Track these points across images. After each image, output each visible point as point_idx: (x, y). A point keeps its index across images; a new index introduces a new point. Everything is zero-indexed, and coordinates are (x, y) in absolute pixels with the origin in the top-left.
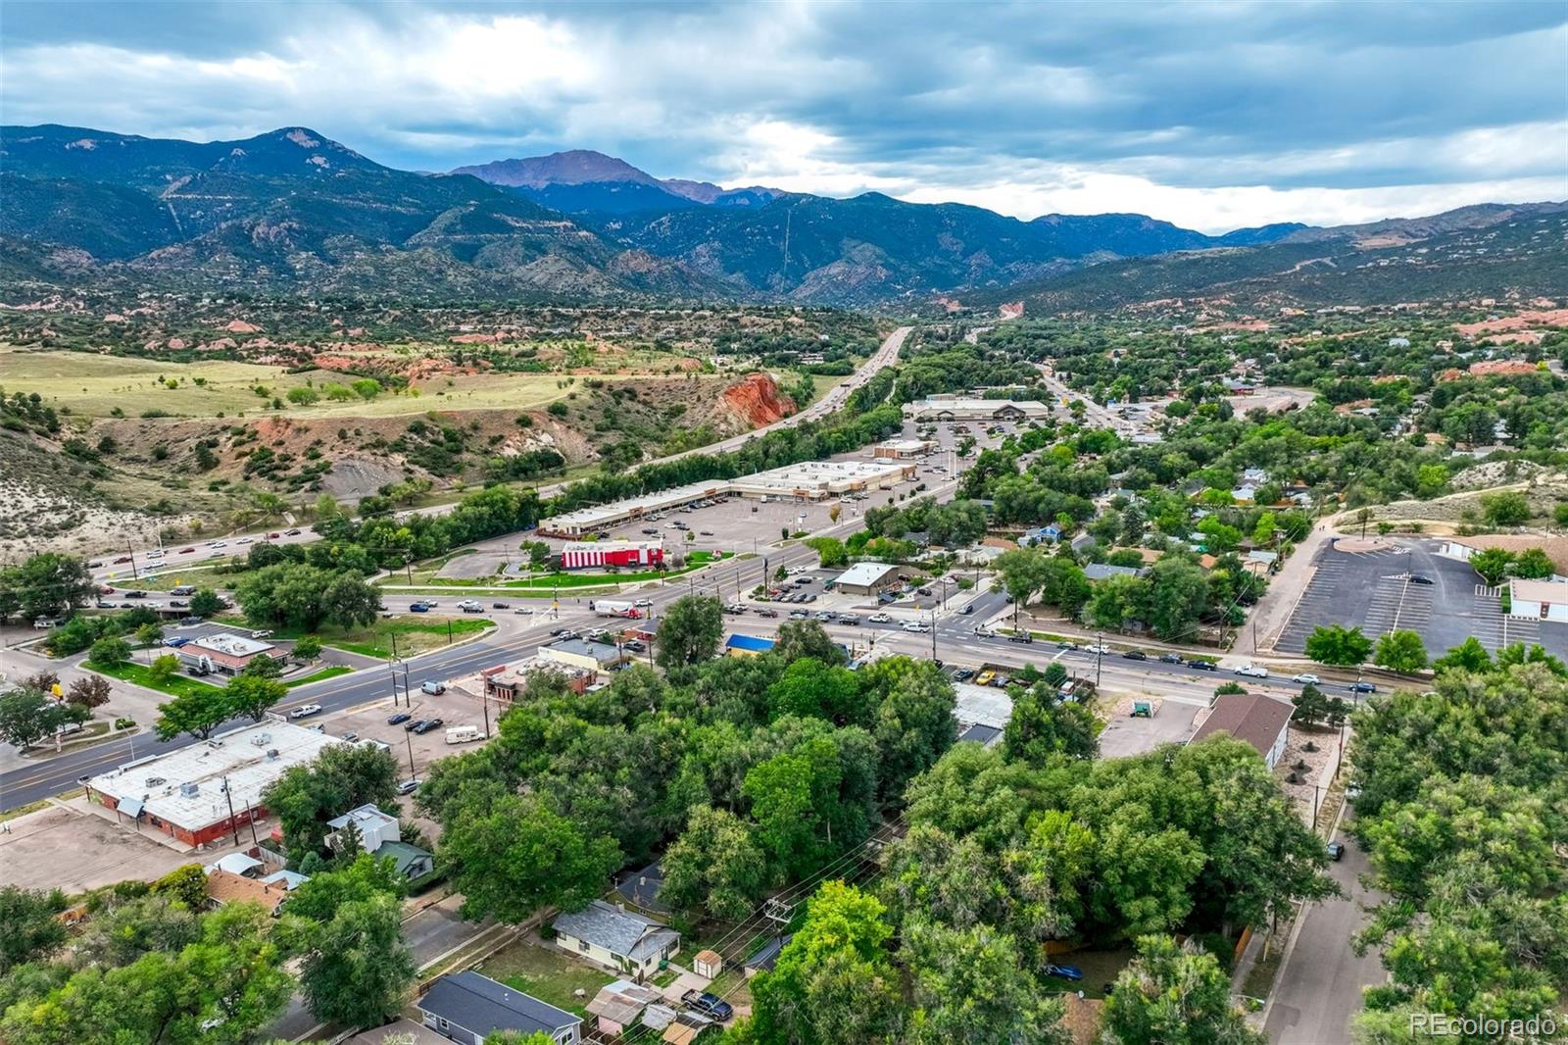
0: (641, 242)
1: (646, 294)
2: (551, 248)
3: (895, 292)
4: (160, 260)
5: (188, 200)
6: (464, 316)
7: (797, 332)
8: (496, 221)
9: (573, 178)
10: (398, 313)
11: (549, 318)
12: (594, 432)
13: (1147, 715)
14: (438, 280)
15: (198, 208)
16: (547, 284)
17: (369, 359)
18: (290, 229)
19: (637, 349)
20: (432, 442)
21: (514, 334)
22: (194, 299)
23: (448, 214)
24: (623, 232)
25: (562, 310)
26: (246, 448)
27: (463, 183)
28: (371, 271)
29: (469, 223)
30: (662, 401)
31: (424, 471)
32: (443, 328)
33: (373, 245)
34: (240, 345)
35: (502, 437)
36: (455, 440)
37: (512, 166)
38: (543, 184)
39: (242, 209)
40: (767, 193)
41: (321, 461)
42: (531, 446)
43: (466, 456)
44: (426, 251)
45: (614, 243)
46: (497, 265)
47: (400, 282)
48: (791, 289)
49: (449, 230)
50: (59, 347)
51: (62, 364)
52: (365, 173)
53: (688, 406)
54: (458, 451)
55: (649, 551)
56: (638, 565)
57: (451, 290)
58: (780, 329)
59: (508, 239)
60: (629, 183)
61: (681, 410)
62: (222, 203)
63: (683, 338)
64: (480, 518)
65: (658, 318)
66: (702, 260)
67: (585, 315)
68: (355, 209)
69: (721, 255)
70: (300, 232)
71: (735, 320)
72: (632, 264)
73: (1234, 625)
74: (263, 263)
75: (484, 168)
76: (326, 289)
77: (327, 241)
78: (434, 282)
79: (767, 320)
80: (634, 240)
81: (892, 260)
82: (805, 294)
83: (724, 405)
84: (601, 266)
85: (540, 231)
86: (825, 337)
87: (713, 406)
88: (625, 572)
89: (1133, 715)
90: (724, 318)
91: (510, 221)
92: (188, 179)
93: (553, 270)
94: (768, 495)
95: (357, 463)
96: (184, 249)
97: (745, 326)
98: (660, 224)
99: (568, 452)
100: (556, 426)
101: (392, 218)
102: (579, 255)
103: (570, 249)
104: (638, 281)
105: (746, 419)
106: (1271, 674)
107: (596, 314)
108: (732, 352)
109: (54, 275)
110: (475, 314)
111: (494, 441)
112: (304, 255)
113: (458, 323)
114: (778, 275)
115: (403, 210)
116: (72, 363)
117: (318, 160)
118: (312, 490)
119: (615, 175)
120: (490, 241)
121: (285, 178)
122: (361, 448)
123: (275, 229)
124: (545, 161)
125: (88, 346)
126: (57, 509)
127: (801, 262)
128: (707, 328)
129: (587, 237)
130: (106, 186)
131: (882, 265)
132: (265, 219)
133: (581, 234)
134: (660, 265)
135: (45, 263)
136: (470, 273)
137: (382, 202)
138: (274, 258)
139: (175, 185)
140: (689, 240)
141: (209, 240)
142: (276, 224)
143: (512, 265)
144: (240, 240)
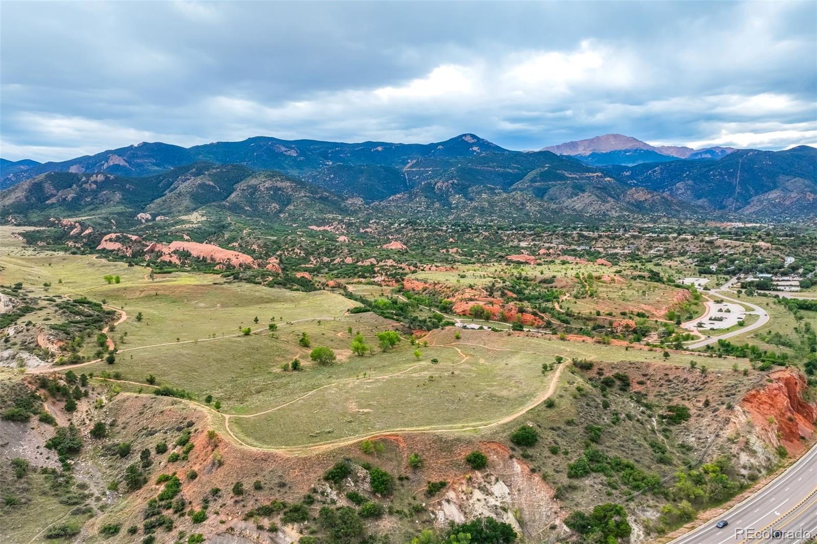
0: (642, 182)
1: (643, 215)
2: (588, 188)
4: (393, 200)
5: (413, 171)
6: (524, 236)
8: (558, 174)
9: (605, 149)
10: (487, 234)
11: (576, 239)
14: (521, 209)
15: (417, 174)
16: (583, 209)
17: (435, 284)
18: (453, 183)
19: (634, 278)
20: (350, 497)
21: (551, 251)
23: (534, 172)
24: (631, 177)
25: (585, 233)
27: (546, 155)
28: (486, 205)
29: (544, 176)
30: (660, 395)
32: (511, 244)
33: (492, 191)
34: (378, 263)
35: (443, 484)
37: (573, 145)
38: (588, 153)
39: (436, 174)
42: (479, 506)
44: (517, 193)
45: (626, 184)
46: (556, 199)
47: (500, 211)
48: (740, 208)
49: (533, 180)
52: (495, 154)
53: (693, 411)
58: (750, 251)
59: (564, 184)
60: (637, 150)
61: (683, 415)
62: (427, 172)
63: (670, 257)
65: (652, 240)
66: (680, 192)
67: (600, 236)
68: (488, 172)
69: (693, 188)
70: (458, 185)
71: (711, 242)
72: (635, 196)
74: (437, 201)
75: (558, 147)
76: (462, 215)
77: (470, 189)
78: (518, 210)
79: (738, 243)
80: (638, 181)
83: (743, 419)
84: (617, 198)
85: (582, 179)
86: (791, 259)
87: (727, 421)
90: (702, 241)
91: (567, 174)
92: (415, 161)
93: (587, 201)
96: (404, 195)
97: (719, 247)
98: (655, 171)
99: (526, 517)
100: (517, 467)
101: (504, 175)
102: (604, 191)
103: (599, 188)
104: (639, 207)
105: (775, 441)
107: (608, 236)
108: (711, 273)
109: (343, 211)
110: (531, 235)
111: (432, 491)
112: (457, 196)
114: (731, 199)
115: (511, 171)
117: (475, 148)
119: (629, 146)
120: (555, 185)
121: (456, 158)
122: (250, 516)
123: (446, 183)
124: (591, 141)
127: (748, 191)
128: (688, 249)
129: (609, 181)
130: (381, 167)
131: (810, 192)
132: (444, 179)
133: (606, 179)
134: (653, 196)
135: (343, 205)
136: (540, 205)
137: (501, 167)
138: (443, 198)
139: (410, 164)
140: (672, 180)
141: (416, 190)
142: (447, 181)
143: (564, 199)
144: (429, 190)
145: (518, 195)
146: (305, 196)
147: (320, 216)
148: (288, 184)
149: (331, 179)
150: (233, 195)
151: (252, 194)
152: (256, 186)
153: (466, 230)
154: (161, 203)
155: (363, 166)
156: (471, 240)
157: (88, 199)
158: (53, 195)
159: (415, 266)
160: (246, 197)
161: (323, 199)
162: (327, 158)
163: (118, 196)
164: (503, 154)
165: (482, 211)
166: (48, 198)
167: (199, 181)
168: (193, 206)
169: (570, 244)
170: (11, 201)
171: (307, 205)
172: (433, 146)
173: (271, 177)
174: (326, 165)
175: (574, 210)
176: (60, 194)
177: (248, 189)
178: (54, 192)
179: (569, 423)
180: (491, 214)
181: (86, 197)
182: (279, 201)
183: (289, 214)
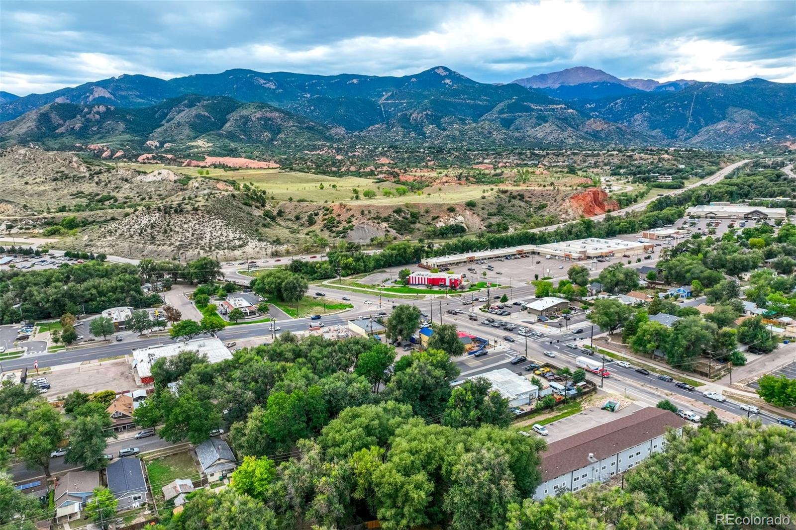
0: (604, 114)
1: (595, 142)
2: (551, 119)
3: (759, 138)
4: (372, 130)
5: (388, 103)
6: (488, 155)
7: (666, 163)
8: (525, 106)
9: (573, 82)
10: (458, 154)
11: (529, 156)
12: (486, 216)
13: (613, 410)
14: (488, 137)
15: (392, 106)
16: (543, 138)
17: (422, 177)
18: (427, 115)
19: (557, 173)
20: (403, 218)
21: (507, 164)
22: (376, 148)
23: (502, 104)
24: (594, 109)
25: (537, 152)
26: (327, 217)
27: (514, 88)
28: (457, 133)
29: (511, 108)
30: (536, 201)
31: (394, 231)
33: (463, 121)
34: (376, 169)
35: (438, 217)
36: (415, 217)
37: (542, 77)
38: (557, 86)
39: (410, 106)
40: (686, 83)
41: (351, 224)
42: (452, 222)
43: (418, 225)
44: (485, 123)
45: (586, 115)
46: (521, 129)
47: (470, 138)
49: (501, 112)
50: (295, 170)
51: (292, 177)
52: (465, 86)
53: (549, 204)
54: (415, 223)
55: (451, 280)
56: (444, 286)
57: (494, 142)
58: (655, 161)
59: (529, 115)
60: (604, 82)
61: (544, 206)
62: (402, 104)
64: (391, 256)
65: (587, 156)
66: (638, 123)
68: (459, 104)
69: (649, 120)
70: (431, 116)
71: (631, 156)
72: (593, 126)
73: (735, 365)
74: (413, 131)
75: (528, 80)
76: (436, 142)
77: (442, 120)
78: (485, 137)
79: (650, 157)
80: (600, 113)
81: (761, 119)
82: (697, 140)
83: (568, 204)
84: (576, 128)
85: (547, 110)
86: (683, 166)
88: (436, 289)
89: (604, 409)
90: (624, 155)
91: (533, 106)
92: (390, 94)
93: (548, 130)
94: (552, 255)
95: (365, 226)
96: (382, 126)
97: (636, 160)
98: (617, 103)
99: (470, 226)
100: (468, 212)
101: (475, 107)
102: (565, 122)
103: (560, 119)
104: (596, 136)
105: (580, 212)
106: (728, 400)
107: (553, 154)
108: (619, 174)
109: (330, 139)
110: (493, 154)
111: (434, 218)
112: (431, 126)
113: (484, 159)
114: (683, 130)
115: (481, 103)
116: (296, 177)
117: (447, 81)
118: (342, 237)
119: (596, 79)
120: (520, 117)
121: (429, 91)
123: (421, 115)
124: (560, 73)
125: (306, 170)
126: (240, 239)
127: (699, 122)
128: (612, 161)
129: (572, 113)
130: (358, 99)
131: (753, 122)
132: (418, 110)
133: (569, 111)
134: (609, 126)
135: (328, 134)
136: (505, 134)
137: (471, 99)
138: (418, 128)
139: (386, 97)
140: (631, 112)
141: (393, 121)
142: (422, 113)
143: (528, 129)
144: (405, 120)
145: (486, 125)
146: (294, 126)
147: (310, 143)
148: (277, 114)
149: (312, 111)
150: (228, 125)
151: (245, 124)
152: (248, 116)
153: (440, 151)
154: (163, 132)
155: (342, 98)
156: (444, 159)
157: (95, 129)
158: (61, 125)
159: (405, 170)
160: (239, 126)
161: (310, 129)
162: (305, 91)
163: (122, 126)
164: (474, 87)
165: (454, 139)
166: (56, 128)
167: (194, 111)
168: (192, 134)
169: (523, 160)
170: (24, 131)
171: (296, 133)
172: (407, 78)
173: (261, 107)
174: (304, 97)
175: (537, 138)
176: (67, 123)
177: (240, 120)
178: (61, 122)
179: (491, 203)
180: (461, 141)
181: (92, 127)
182: (270, 130)
183: (282, 142)
